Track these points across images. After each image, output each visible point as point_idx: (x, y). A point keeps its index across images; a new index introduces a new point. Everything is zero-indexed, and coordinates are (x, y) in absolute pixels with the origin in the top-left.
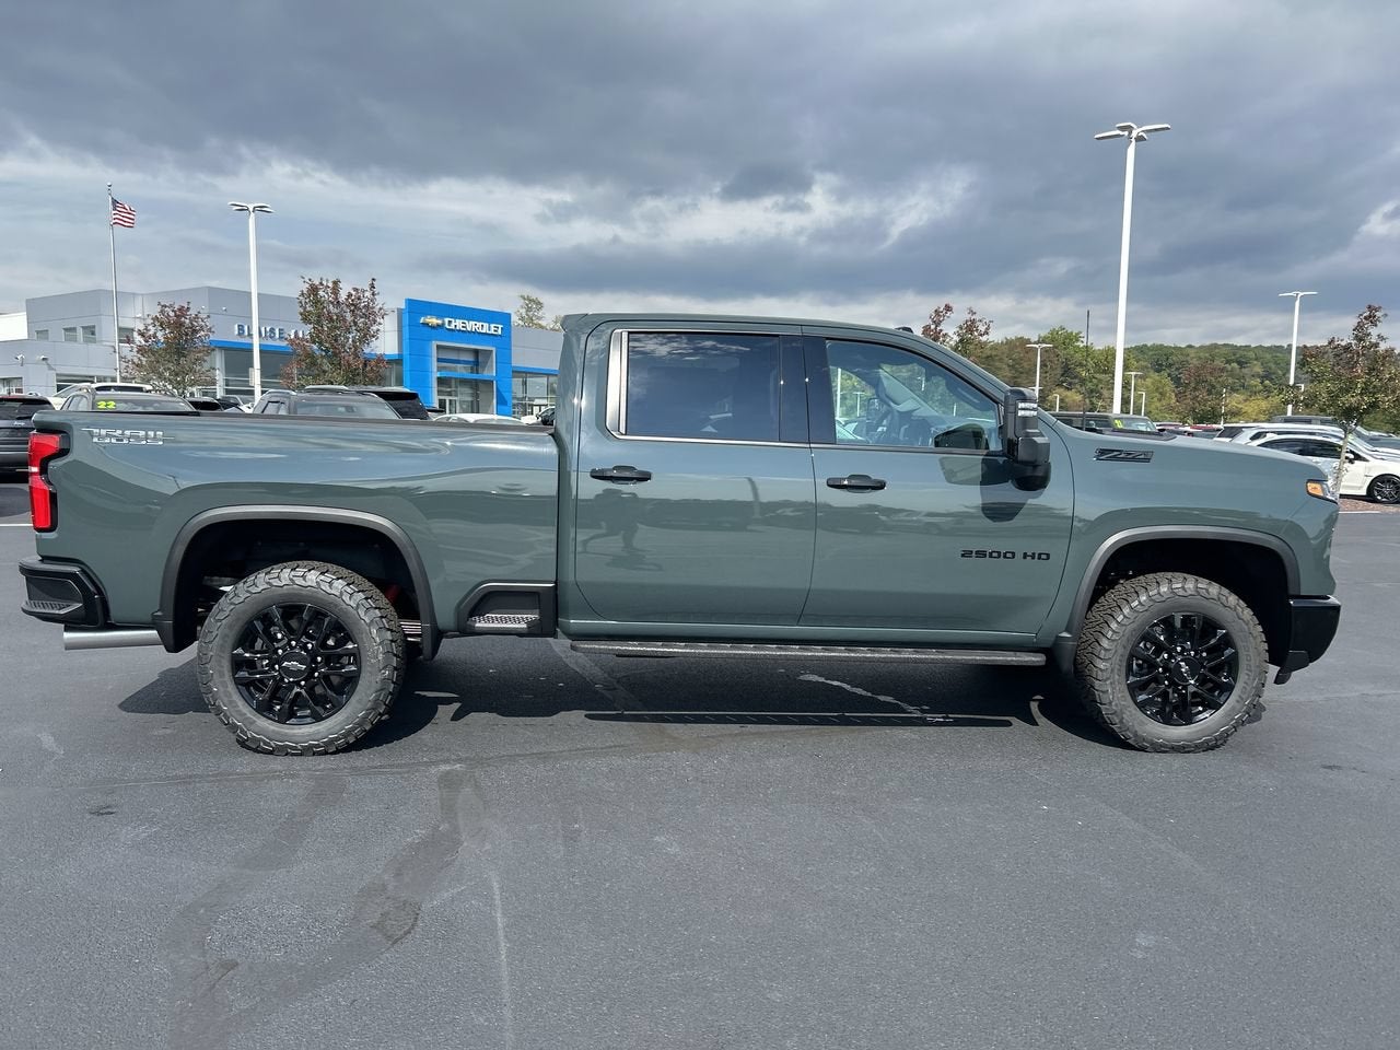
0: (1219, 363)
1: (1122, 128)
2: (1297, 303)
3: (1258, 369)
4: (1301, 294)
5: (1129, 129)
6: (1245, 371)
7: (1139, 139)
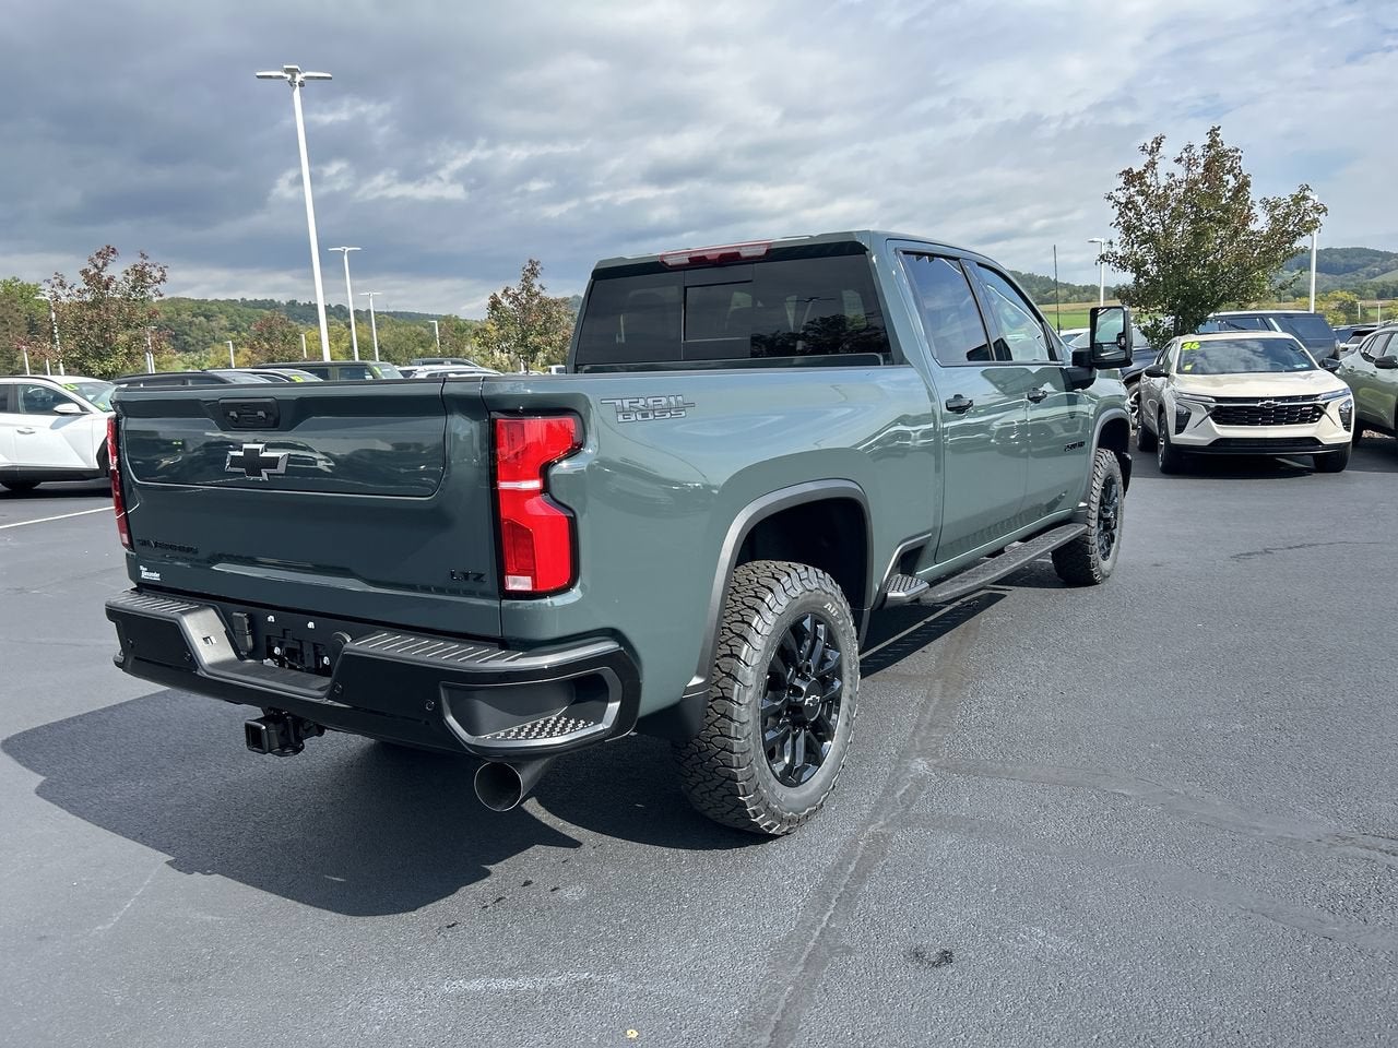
0: (186, 317)
1: (287, 71)
2: (346, 258)
3: (224, 322)
4: (347, 249)
5: (292, 71)
6: (214, 324)
7: (301, 84)
